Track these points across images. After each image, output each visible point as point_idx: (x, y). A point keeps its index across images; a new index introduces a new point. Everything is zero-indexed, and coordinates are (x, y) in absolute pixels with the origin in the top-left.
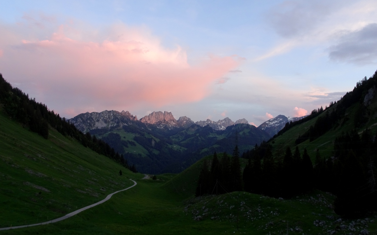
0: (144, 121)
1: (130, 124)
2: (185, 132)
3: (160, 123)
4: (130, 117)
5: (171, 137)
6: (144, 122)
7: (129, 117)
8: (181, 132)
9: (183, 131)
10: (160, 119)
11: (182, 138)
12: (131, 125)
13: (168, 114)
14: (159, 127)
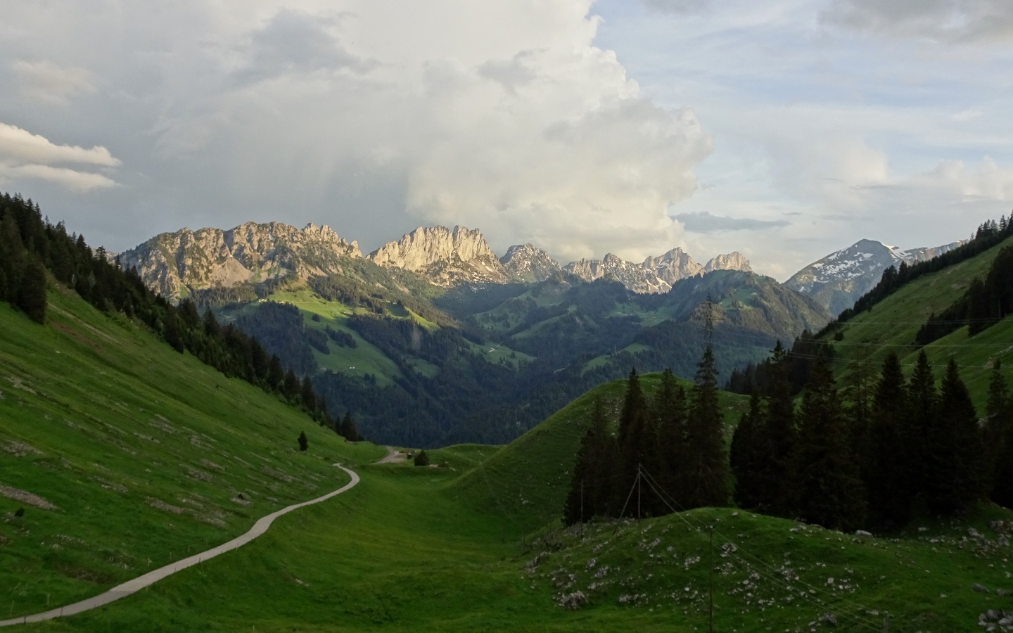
0: (384, 260)
1: (335, 271)
2: (528, 299)
3: (441, 269)
4: (334, 246)
5: (478, 316)
6: (384, 262)
7: (331, 248)
8: (516, 298)
9: (523, 297)
10: (442, 254)
11: (517, 322)
12: (336, 275)
13: (467, 236)
14: (436, 281)
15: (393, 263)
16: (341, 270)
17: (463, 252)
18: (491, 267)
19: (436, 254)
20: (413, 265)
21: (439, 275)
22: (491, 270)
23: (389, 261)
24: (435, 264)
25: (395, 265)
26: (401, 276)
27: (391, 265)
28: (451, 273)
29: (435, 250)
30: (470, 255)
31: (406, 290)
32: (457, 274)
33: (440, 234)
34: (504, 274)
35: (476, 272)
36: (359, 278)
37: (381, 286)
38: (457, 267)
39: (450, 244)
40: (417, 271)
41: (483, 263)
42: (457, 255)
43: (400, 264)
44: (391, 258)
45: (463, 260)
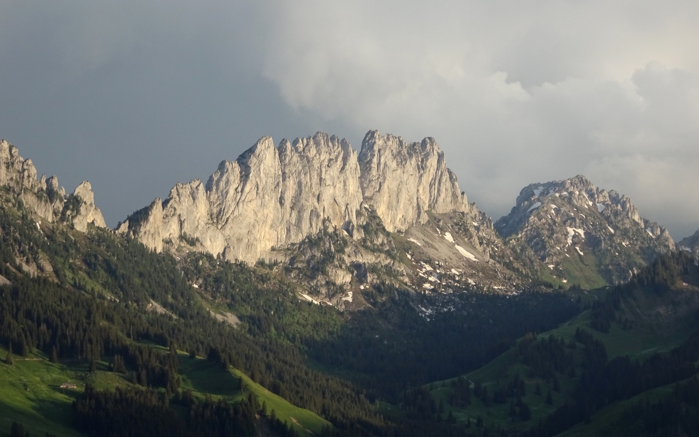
15: (192, 242)
16: (49, 268)
17: (390, 207)
18: (471, 247)
19: (314, 213)
20: (249, 246)
21: (325, 273)
22: (472, 257)
23: (182, 237)
24: (312, 242)
25: (198, 249)
26: (217, 280)
27: (187, 248)
28: (357, 266)
29: (310, 203)
30: (411, 214)
31: (232, 319)
32: (374, 269)
33: (324, 157)
34: (509, 266)
35: (429, 261)
36: (98, 288)
37: (160, 310)
38: (374, 250)
39: (353, 185)
40: (261, 263)
41: (448, 237)
42: (373, 215)
43: (214, 246)
44: (187, 229)
45: (390, 228)
